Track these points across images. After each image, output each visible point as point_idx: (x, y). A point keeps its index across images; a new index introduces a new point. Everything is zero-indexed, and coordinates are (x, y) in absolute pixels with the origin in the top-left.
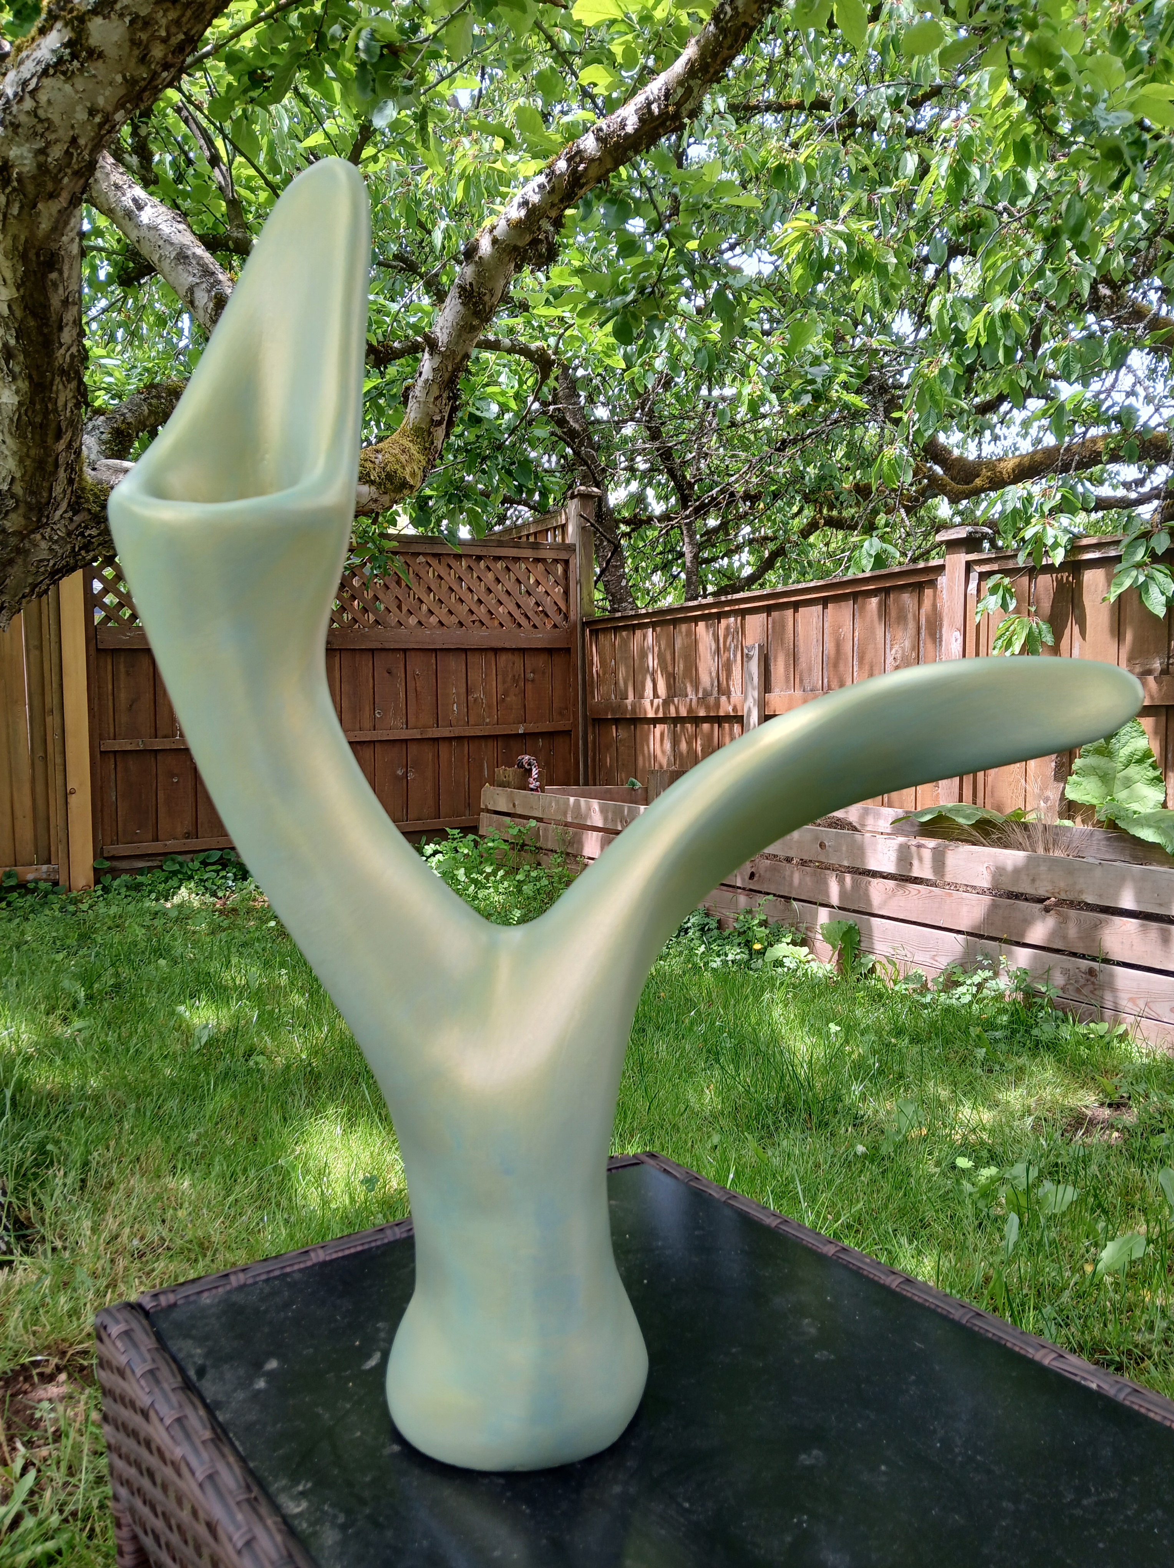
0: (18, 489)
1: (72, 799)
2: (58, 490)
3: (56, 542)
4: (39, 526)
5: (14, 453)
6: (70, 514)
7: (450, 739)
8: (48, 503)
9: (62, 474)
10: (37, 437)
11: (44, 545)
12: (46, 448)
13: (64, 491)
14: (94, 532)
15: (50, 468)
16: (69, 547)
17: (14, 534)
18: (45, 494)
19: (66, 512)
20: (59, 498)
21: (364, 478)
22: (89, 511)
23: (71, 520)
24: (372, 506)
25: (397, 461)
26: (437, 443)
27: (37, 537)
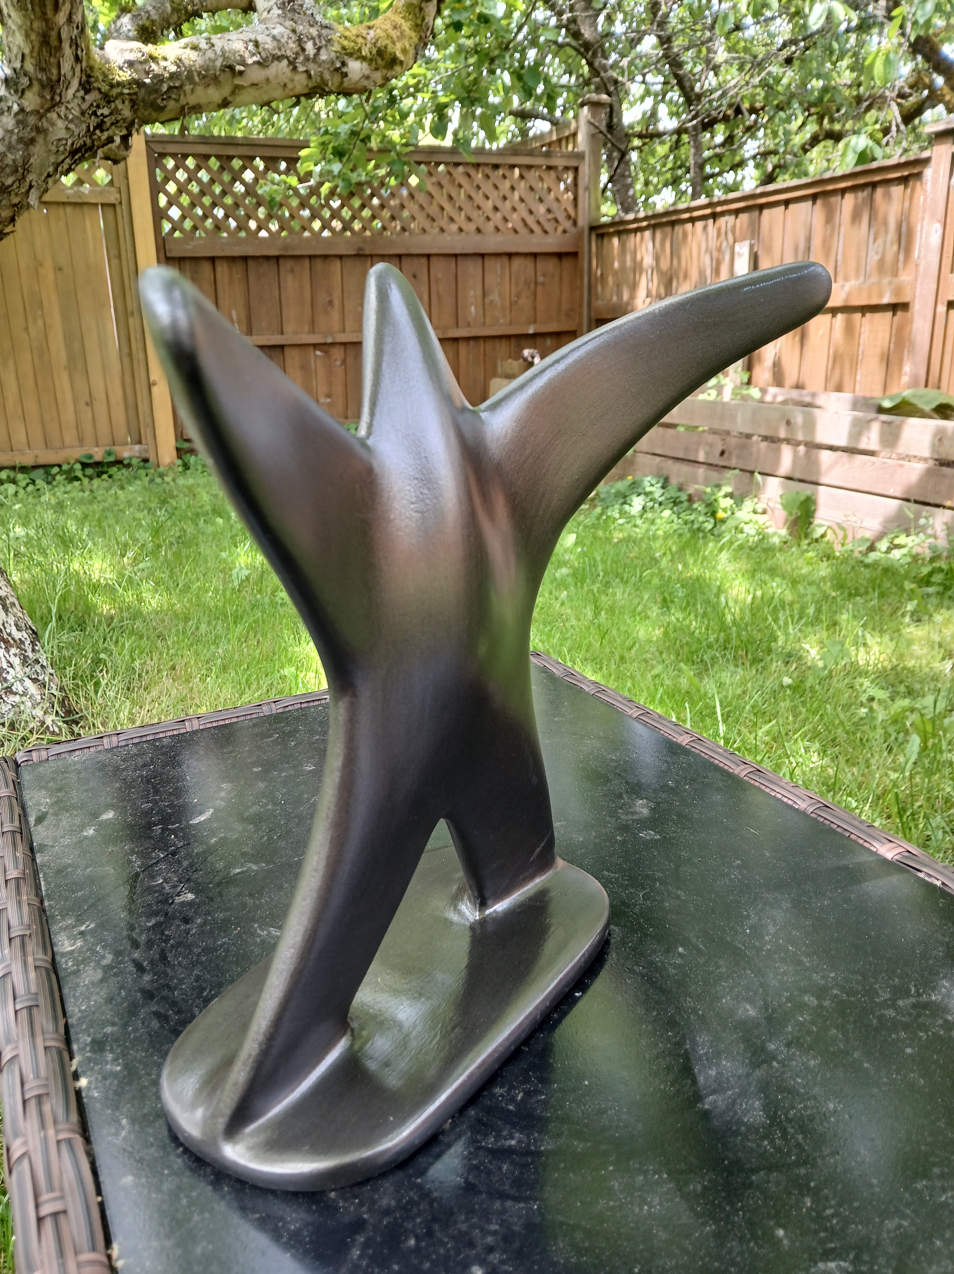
0: (29, 67)
1: (155, 390)
2: (66, 67)
3: (71, 121)
4: (54, 105)
5: (20, 27)
6: (82, 93)
7: (468, 339)
8: (59, 81)
9: (68, 51)
10: (37, 9)
11: (60, 124)
12: (47, 21)
13: (73, 69)
14: (106, 111)
15: (54, 42)
16: (84, 126)
17: (32, 112)
18: (55, 71)
19: (78, 91)
20: (69, 75)
21: (356, 54)
22: (99, 90)
23: (83, 99)
24: (365, 83)
25: (388, 36)
26: (429, 19)
27: (53, 115)
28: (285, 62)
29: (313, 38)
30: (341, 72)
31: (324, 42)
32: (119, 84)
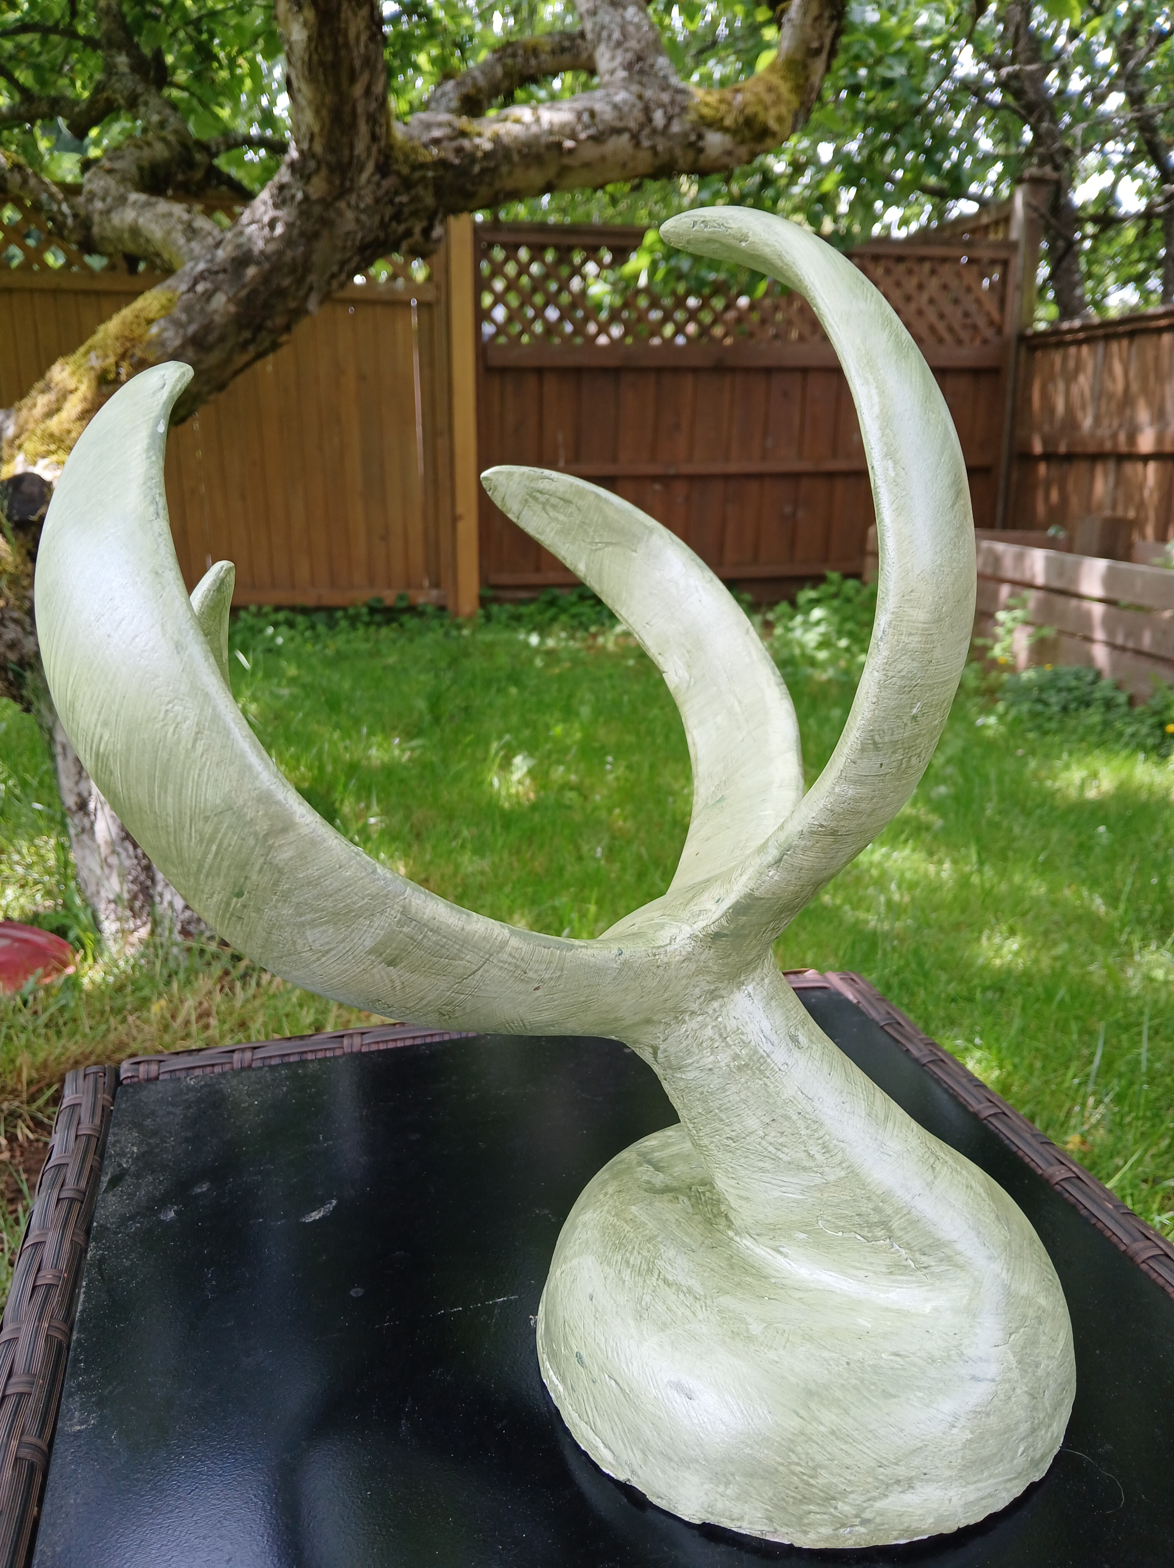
0: (318, 148)
1: (460, 525)
2: (360, 147)
3: (364, 211)
4: (343, 192)
5: (310, 103)
6: (377, 178)
8: (350, 163)
9: (363, 128)
10: (330, 80)
11: (350, 215)
12: (341, 95)
13: (369, 149)
14: (404, 199)
15: (347, 119)
16: (377, 218)
17: (318, 201)
18: (346, 152)
19: (373, 175)
20: (363, 156)
21: (716, 124)
22: (398, 173)
23: (378, 185)
24: (726, 160)
25: (760, 101)
26: (815, 79)
27: (342, 205)
28: (626, 137)
29: (662, 106)
30: (695, 147)
31: (677, 110)
32: (423, 166)
